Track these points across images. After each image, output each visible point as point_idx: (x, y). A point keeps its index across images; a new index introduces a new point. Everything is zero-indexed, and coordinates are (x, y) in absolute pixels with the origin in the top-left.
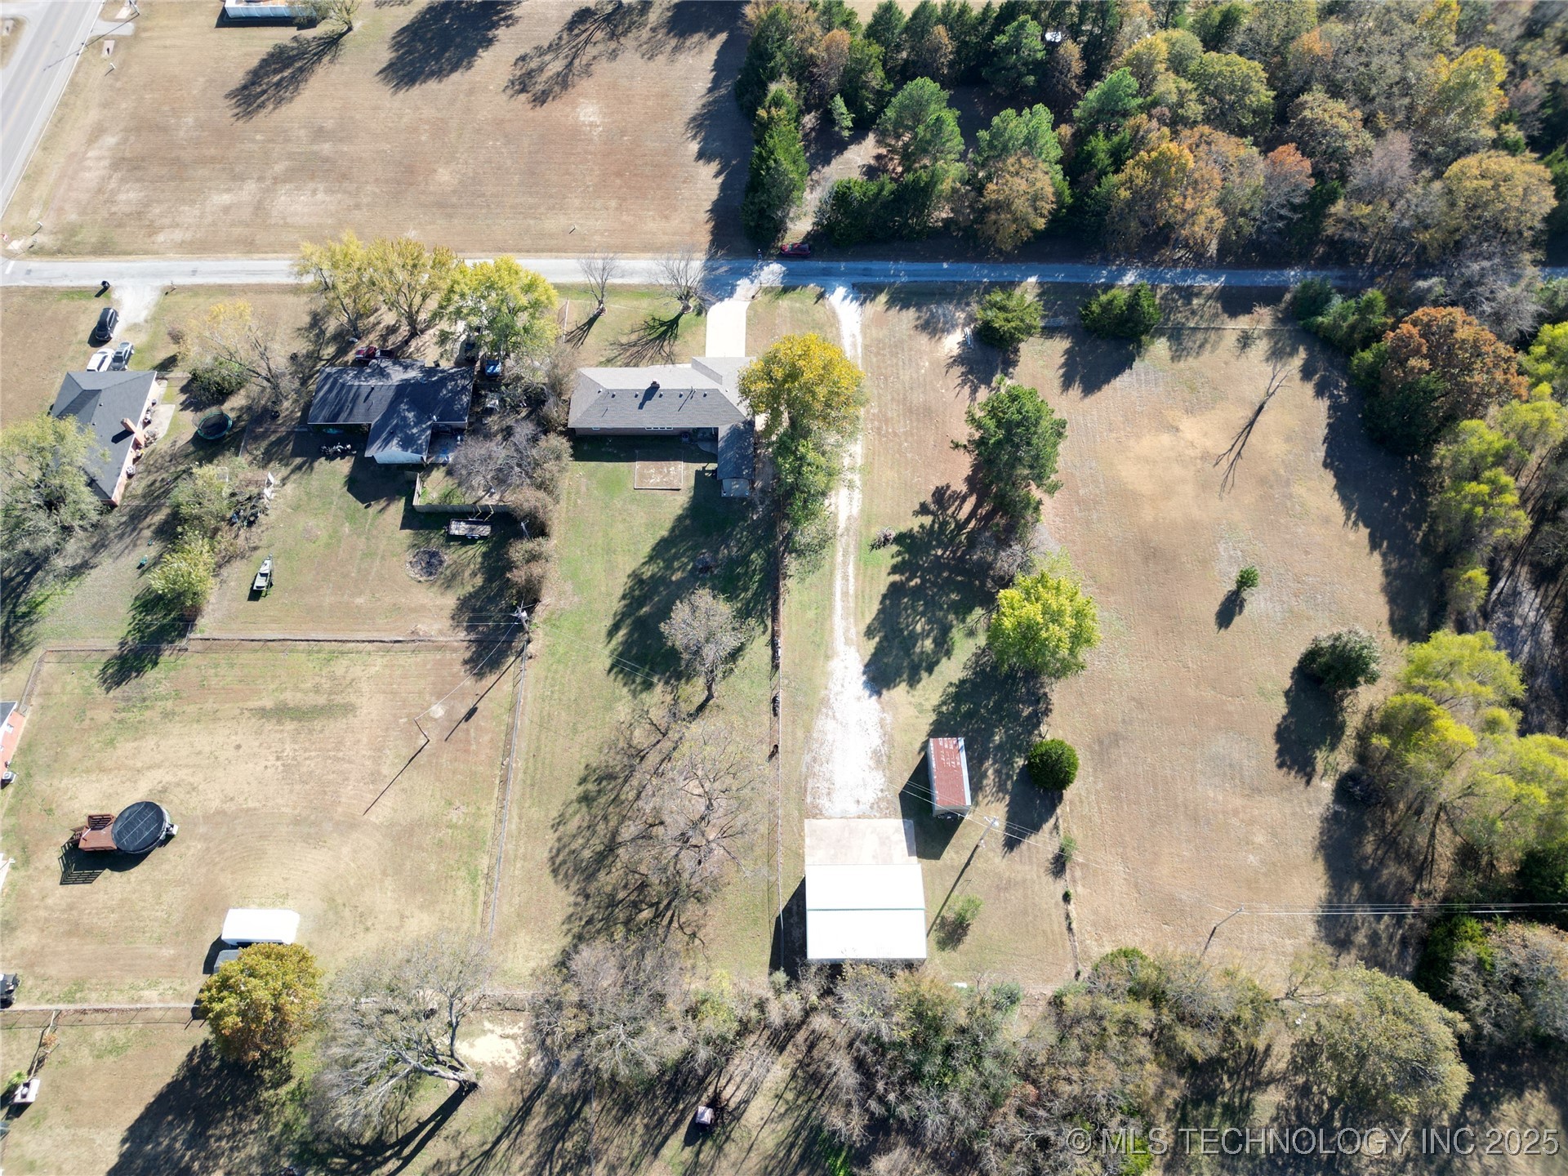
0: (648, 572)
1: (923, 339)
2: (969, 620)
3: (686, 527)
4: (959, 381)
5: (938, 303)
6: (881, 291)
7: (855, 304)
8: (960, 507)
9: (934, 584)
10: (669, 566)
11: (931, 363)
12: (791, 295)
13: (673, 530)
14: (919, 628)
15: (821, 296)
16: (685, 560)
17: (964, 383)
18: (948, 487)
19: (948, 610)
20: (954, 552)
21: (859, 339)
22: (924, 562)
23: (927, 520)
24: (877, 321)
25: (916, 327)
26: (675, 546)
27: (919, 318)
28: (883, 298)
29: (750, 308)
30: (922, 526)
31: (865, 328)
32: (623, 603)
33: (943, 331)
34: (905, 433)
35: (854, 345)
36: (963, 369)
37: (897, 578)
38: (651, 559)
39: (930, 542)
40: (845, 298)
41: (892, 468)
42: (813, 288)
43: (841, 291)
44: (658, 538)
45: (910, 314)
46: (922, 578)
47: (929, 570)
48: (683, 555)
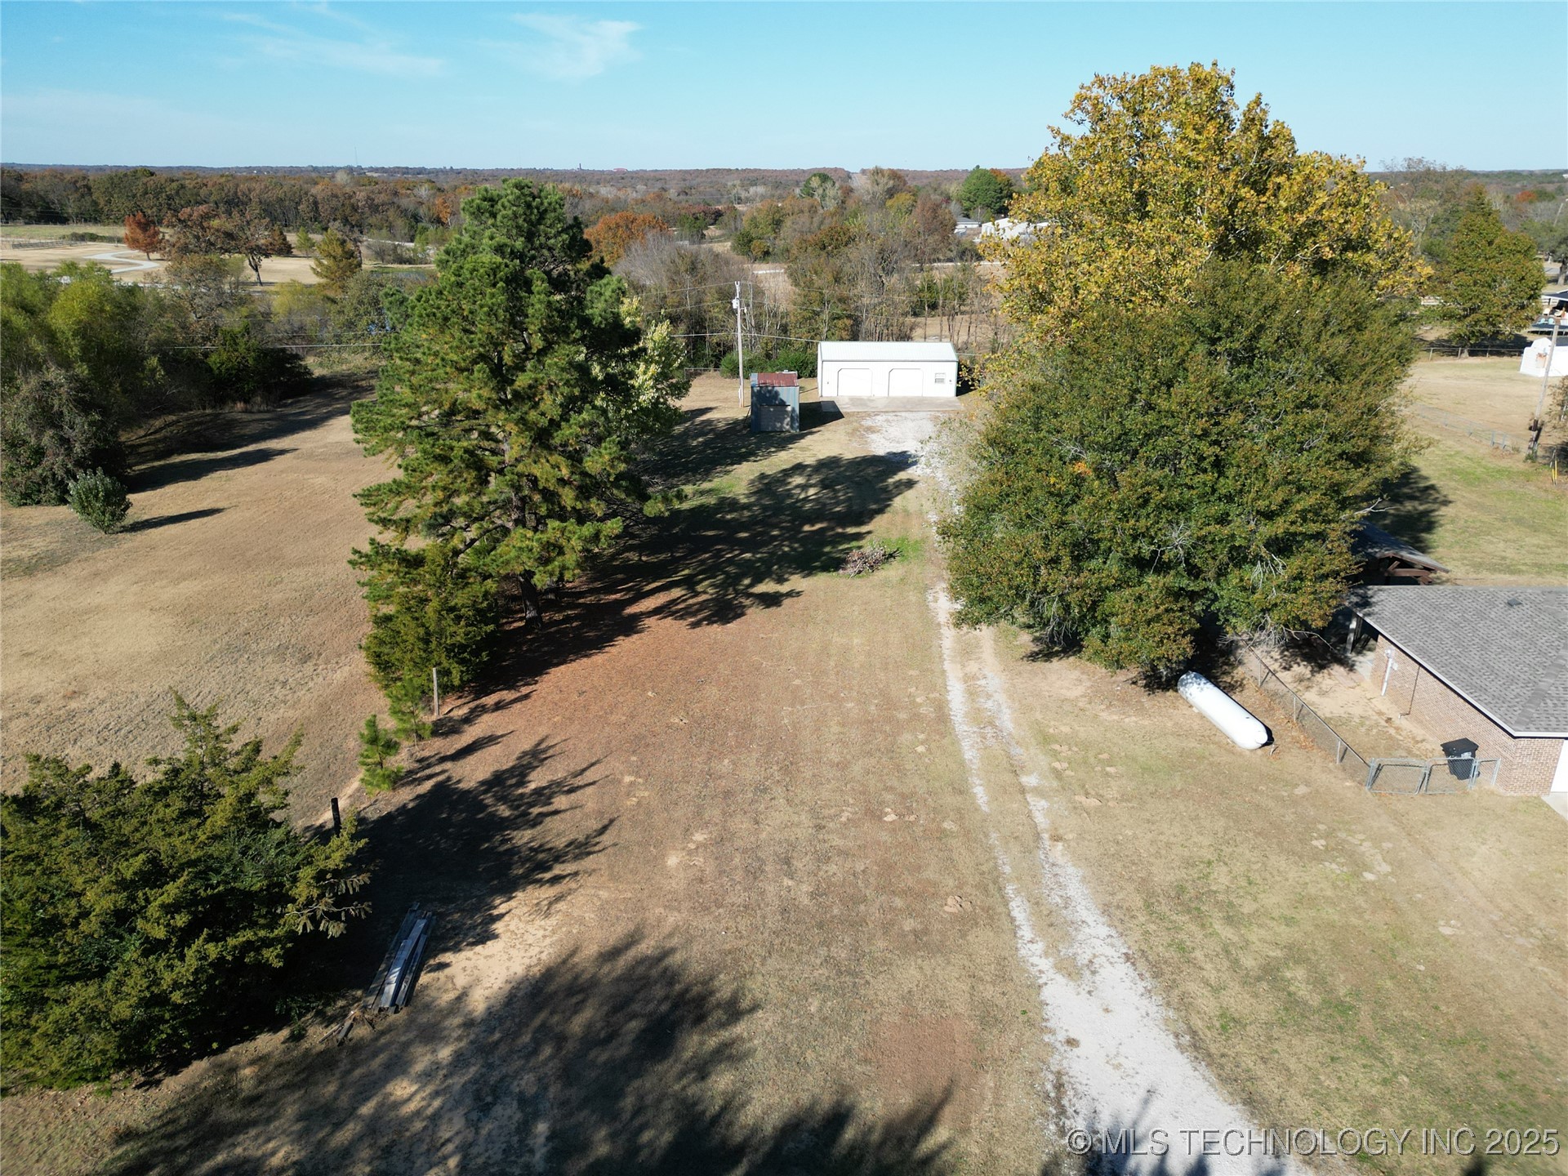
4: (560, 802)
8: (671, 603)
11: (656, 862)
23: (766, 587)
30: (780, 581)
35: (1056, 925)
36: (521, 836)
39: (768, 566)
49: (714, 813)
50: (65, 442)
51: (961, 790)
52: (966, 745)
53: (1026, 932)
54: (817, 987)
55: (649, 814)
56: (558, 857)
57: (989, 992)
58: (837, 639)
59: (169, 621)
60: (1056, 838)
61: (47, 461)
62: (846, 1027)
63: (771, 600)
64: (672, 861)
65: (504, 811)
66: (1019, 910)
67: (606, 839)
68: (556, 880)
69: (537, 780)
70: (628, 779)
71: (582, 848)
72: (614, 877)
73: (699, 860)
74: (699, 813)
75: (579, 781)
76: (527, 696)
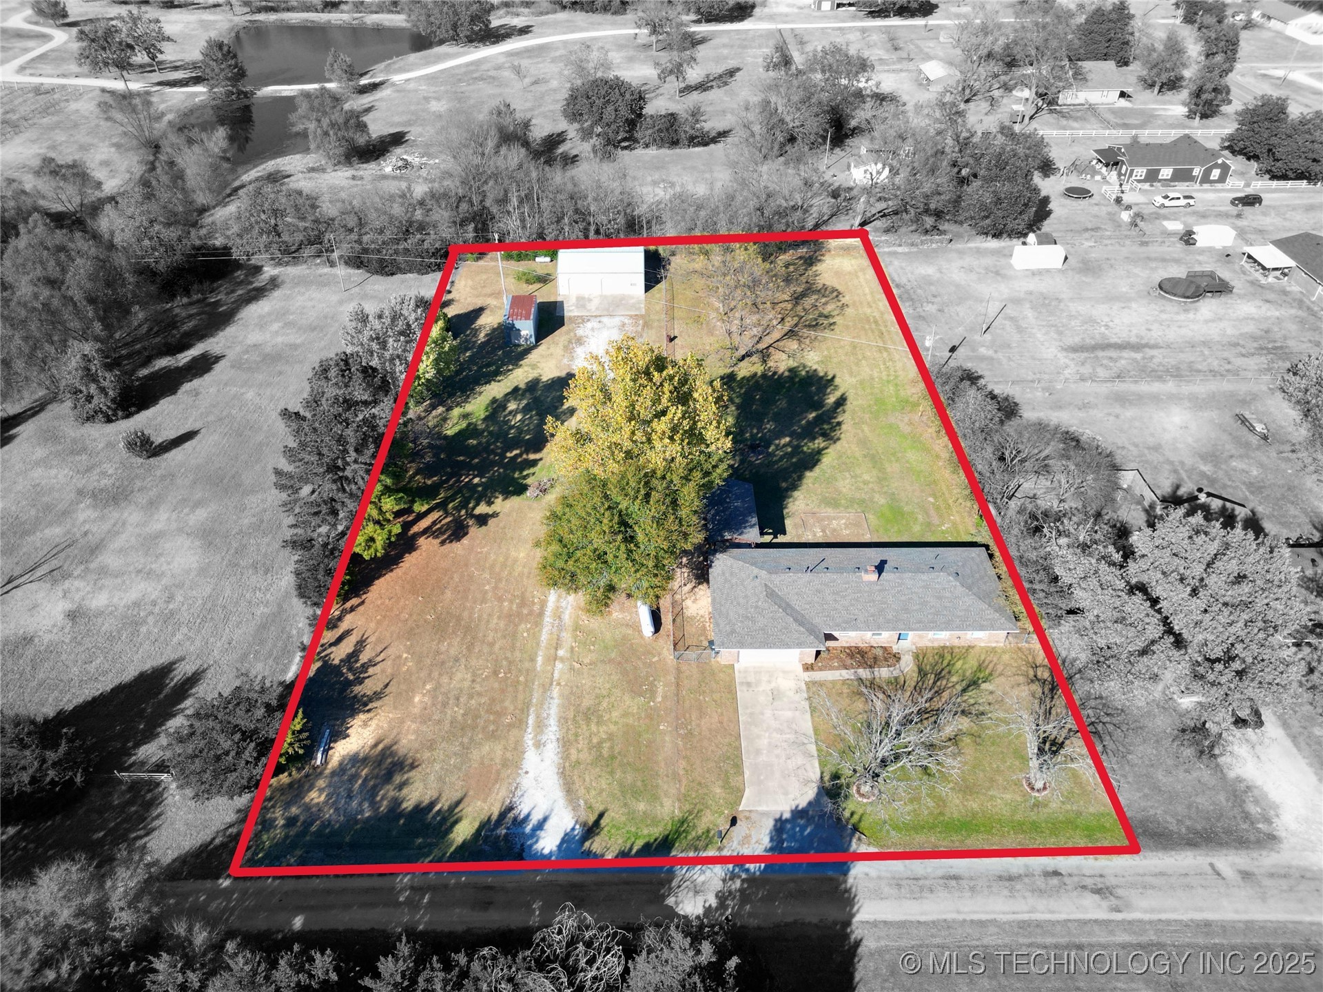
0: (819, 443)
1: (407, 743)
2: (464, 425)
3: (785, 480)
4: (371, 671)
5: (352, 820)
6: (464, 846)
7: (523, 809)
8: (434, 523)
9: (493, 452)
10: (797, 449)
11: (410, 700)
12: (654, 832)
13: (800, 478)
14: (519, 417)
15: (591, 830)
16: (780, 453)
17: (365, 667)
18: (443, 543)
19: (483, 431)
20: (458, 481)
21: (529, 739)
22: (497, 471)
23: (482, 509)
24: (489, 777)
25: (413, 767)
26: (793, 464)
27: (400, 787)
28: (462, 832)
29: (739, 793)
30: (490, 503)
31: (513, 763)
32: (840, 419)
33: (365, 760)
34: (484, 601)
35: (540, 726)
36: (357, 689)
37: (532, 457)
38: (819, 452)
39: (485, 489)
40: (540, 825)
41: (515, 561)
42: (607, 846)
43: (548, 843)
44: (817, 469)
45: (415, 793)
46: (503, 456)
47: (493, 464)
48: (782, 458)
49: (435, 675)
50: (103, 390)
51: (533, 660)
52: (545, 631)
53: (529, 730)
54: (455, 754)
55: (411, 675)
56: (371, 700)
57: (508, 755)
58: (513, 554)
59: (198, 543)
60: (559, 684)
61: (95, 401)
62: (460, 769)
63: (483, 520)
64: (417, 699)
65: (351, 677)
66: (531, 720)
67: (387, 690)
68: (369, 711)
69: (364, 658)
70: (405, 655)
71: (378, 696)
72: (395, 708)
73: (426, 699)
74: (430, 675)
75: (379, 659)
76: (363, 602)
